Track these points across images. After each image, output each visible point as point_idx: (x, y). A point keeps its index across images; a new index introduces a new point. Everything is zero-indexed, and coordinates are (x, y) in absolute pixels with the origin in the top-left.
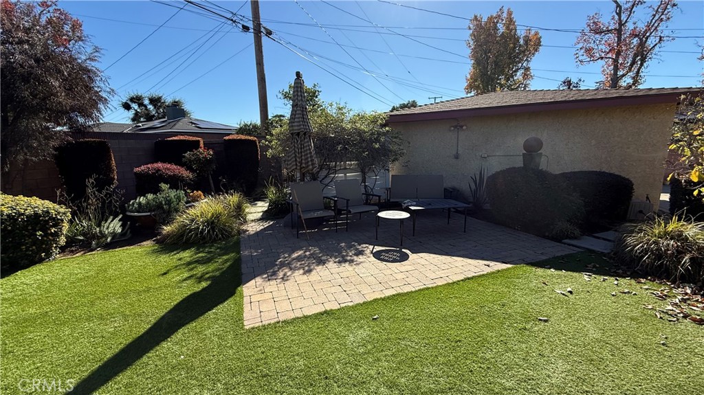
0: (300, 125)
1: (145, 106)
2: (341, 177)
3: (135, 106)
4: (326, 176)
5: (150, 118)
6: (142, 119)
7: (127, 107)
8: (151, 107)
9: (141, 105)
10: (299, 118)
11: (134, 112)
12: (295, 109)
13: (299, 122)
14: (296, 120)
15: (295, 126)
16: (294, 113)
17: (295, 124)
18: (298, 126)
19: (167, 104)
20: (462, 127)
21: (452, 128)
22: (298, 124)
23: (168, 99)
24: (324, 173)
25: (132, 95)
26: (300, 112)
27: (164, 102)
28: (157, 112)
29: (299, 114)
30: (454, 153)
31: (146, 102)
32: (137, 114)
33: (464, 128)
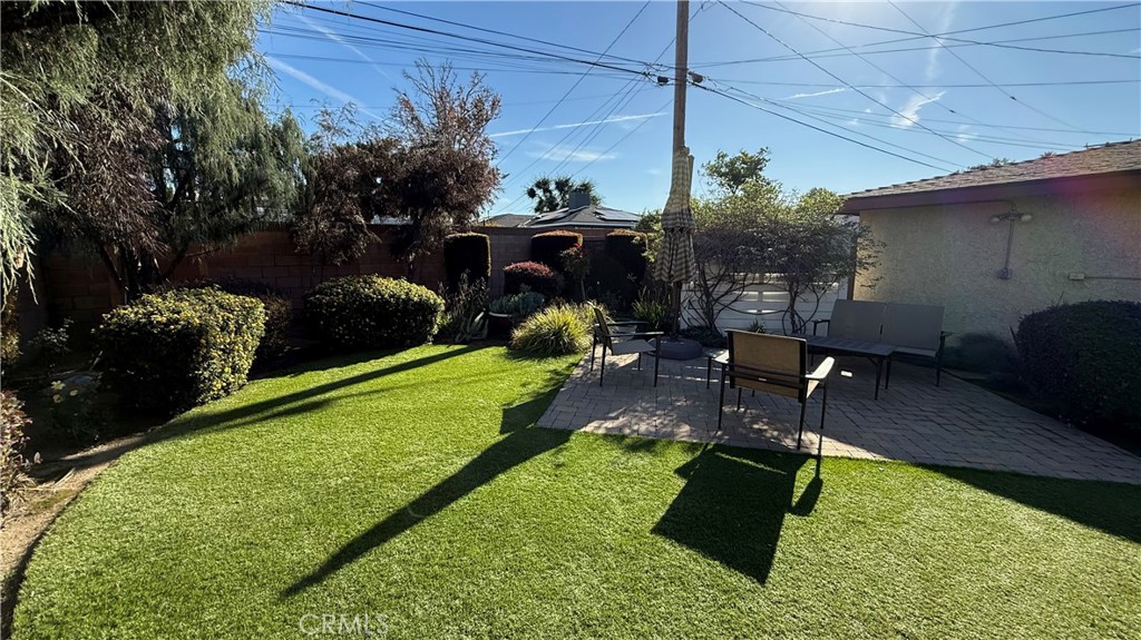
1: (550, 192)
3: (540, 192)
5: (553, 206)
6: (545, 209)
7: (532, 194)
8: (556, 193)
9: (547, 190)
10: (675, 209)
11: (538, 200)
13: (675, 214)
14: (671, 212)
15: (669, 220)
17: (670, 217)
18: (673, 220)
20: (1020, 215)
21: (996, 220)
22: (674, 217)
25: (539, 178)
26: (679, 200)
29: (676, 203)
30: (999, 267)
31: (552, 186)
32: (541, 201)
33: (1026, 218)
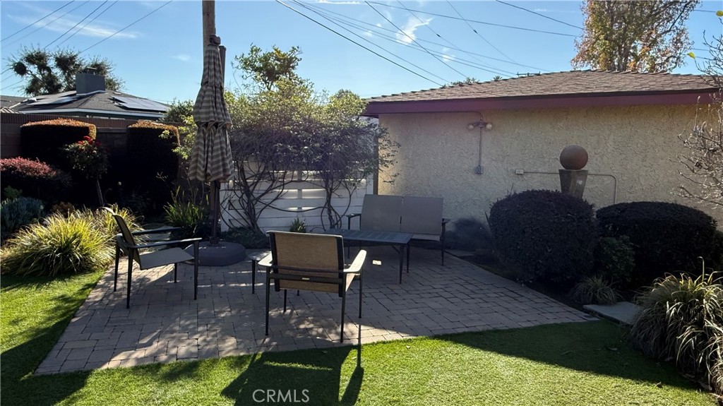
0: (209, 113)
1: (49, 69)
2: (293, 194)
3: (32, 69)
4: (267, 192)
5: (53, 87)
6: (42, 90)
7: (20, 69)
8: (57, 72)
9: (43, 67)
10: (208, 102)
11: (30, 78)
12: (204, 88)
13: (209, 107)
14: (204, 104)
15: (202, 113)
16: (203, 94)
17: (203, 110)
18: (206, 113)
19: (83, 67)
20: (485, 124)
21: (471, 127)
22: (207, 110)
23: (86, 59)
24: (264, 185)
25: (31, 51)
26: (211, 93)
27: (79, 65)
28: (67, 79)
29: (208, 96)
30: (476, 165)
31: (51, 63)
32: (35, 80)
33: (489, 126)
